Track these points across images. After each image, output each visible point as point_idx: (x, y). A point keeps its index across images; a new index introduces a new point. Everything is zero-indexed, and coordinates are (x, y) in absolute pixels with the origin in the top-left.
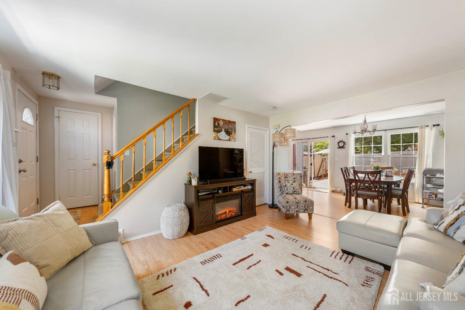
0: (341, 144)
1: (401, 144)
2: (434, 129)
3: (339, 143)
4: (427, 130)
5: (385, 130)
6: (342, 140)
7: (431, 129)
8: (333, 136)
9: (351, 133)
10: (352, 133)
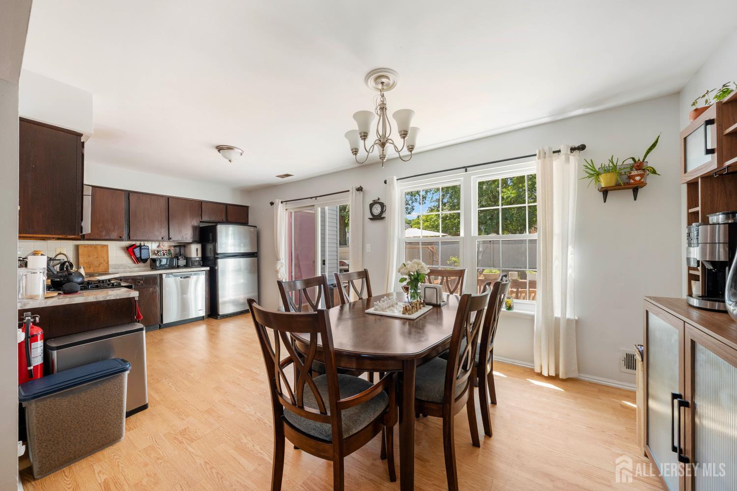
0: (377, 210)
1: (500, 207)
2: (574, 158)
3: (371, 206)
4: (557, 163)
5: (466, 168)
6: (379, 199)
7: (567, 160)
8: (360, 189)
9: (392, 179)
10: (395, 178)
